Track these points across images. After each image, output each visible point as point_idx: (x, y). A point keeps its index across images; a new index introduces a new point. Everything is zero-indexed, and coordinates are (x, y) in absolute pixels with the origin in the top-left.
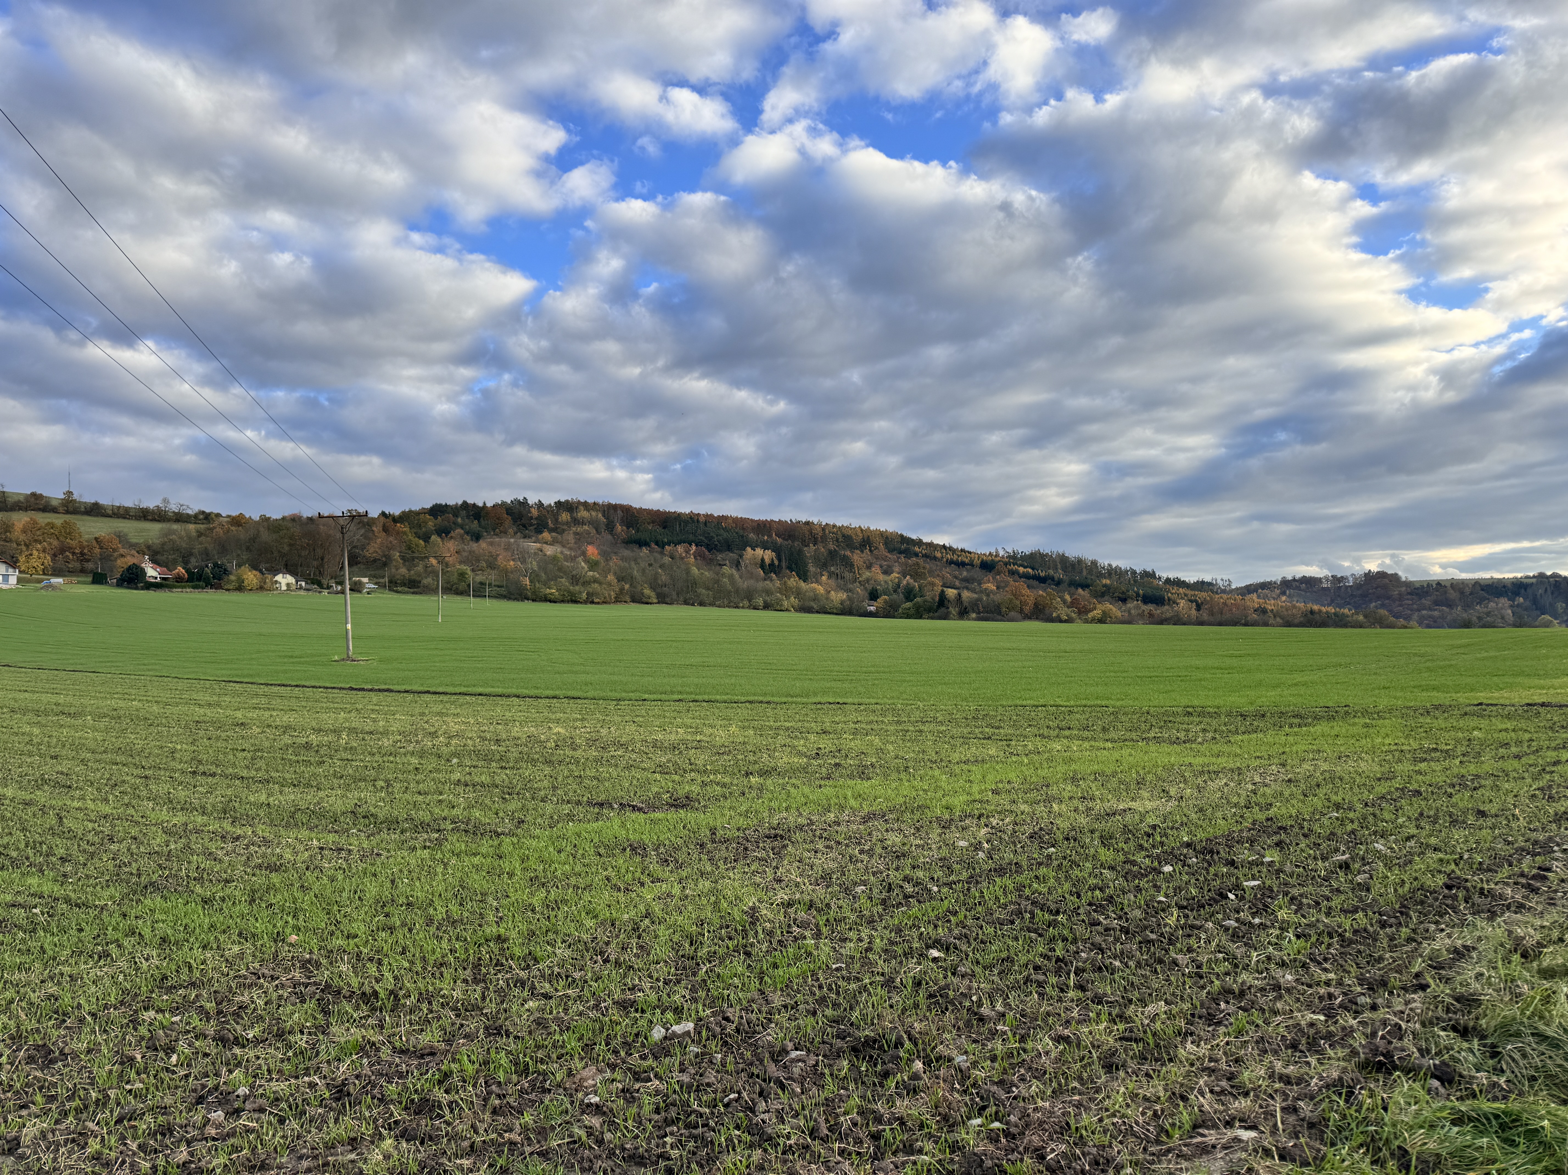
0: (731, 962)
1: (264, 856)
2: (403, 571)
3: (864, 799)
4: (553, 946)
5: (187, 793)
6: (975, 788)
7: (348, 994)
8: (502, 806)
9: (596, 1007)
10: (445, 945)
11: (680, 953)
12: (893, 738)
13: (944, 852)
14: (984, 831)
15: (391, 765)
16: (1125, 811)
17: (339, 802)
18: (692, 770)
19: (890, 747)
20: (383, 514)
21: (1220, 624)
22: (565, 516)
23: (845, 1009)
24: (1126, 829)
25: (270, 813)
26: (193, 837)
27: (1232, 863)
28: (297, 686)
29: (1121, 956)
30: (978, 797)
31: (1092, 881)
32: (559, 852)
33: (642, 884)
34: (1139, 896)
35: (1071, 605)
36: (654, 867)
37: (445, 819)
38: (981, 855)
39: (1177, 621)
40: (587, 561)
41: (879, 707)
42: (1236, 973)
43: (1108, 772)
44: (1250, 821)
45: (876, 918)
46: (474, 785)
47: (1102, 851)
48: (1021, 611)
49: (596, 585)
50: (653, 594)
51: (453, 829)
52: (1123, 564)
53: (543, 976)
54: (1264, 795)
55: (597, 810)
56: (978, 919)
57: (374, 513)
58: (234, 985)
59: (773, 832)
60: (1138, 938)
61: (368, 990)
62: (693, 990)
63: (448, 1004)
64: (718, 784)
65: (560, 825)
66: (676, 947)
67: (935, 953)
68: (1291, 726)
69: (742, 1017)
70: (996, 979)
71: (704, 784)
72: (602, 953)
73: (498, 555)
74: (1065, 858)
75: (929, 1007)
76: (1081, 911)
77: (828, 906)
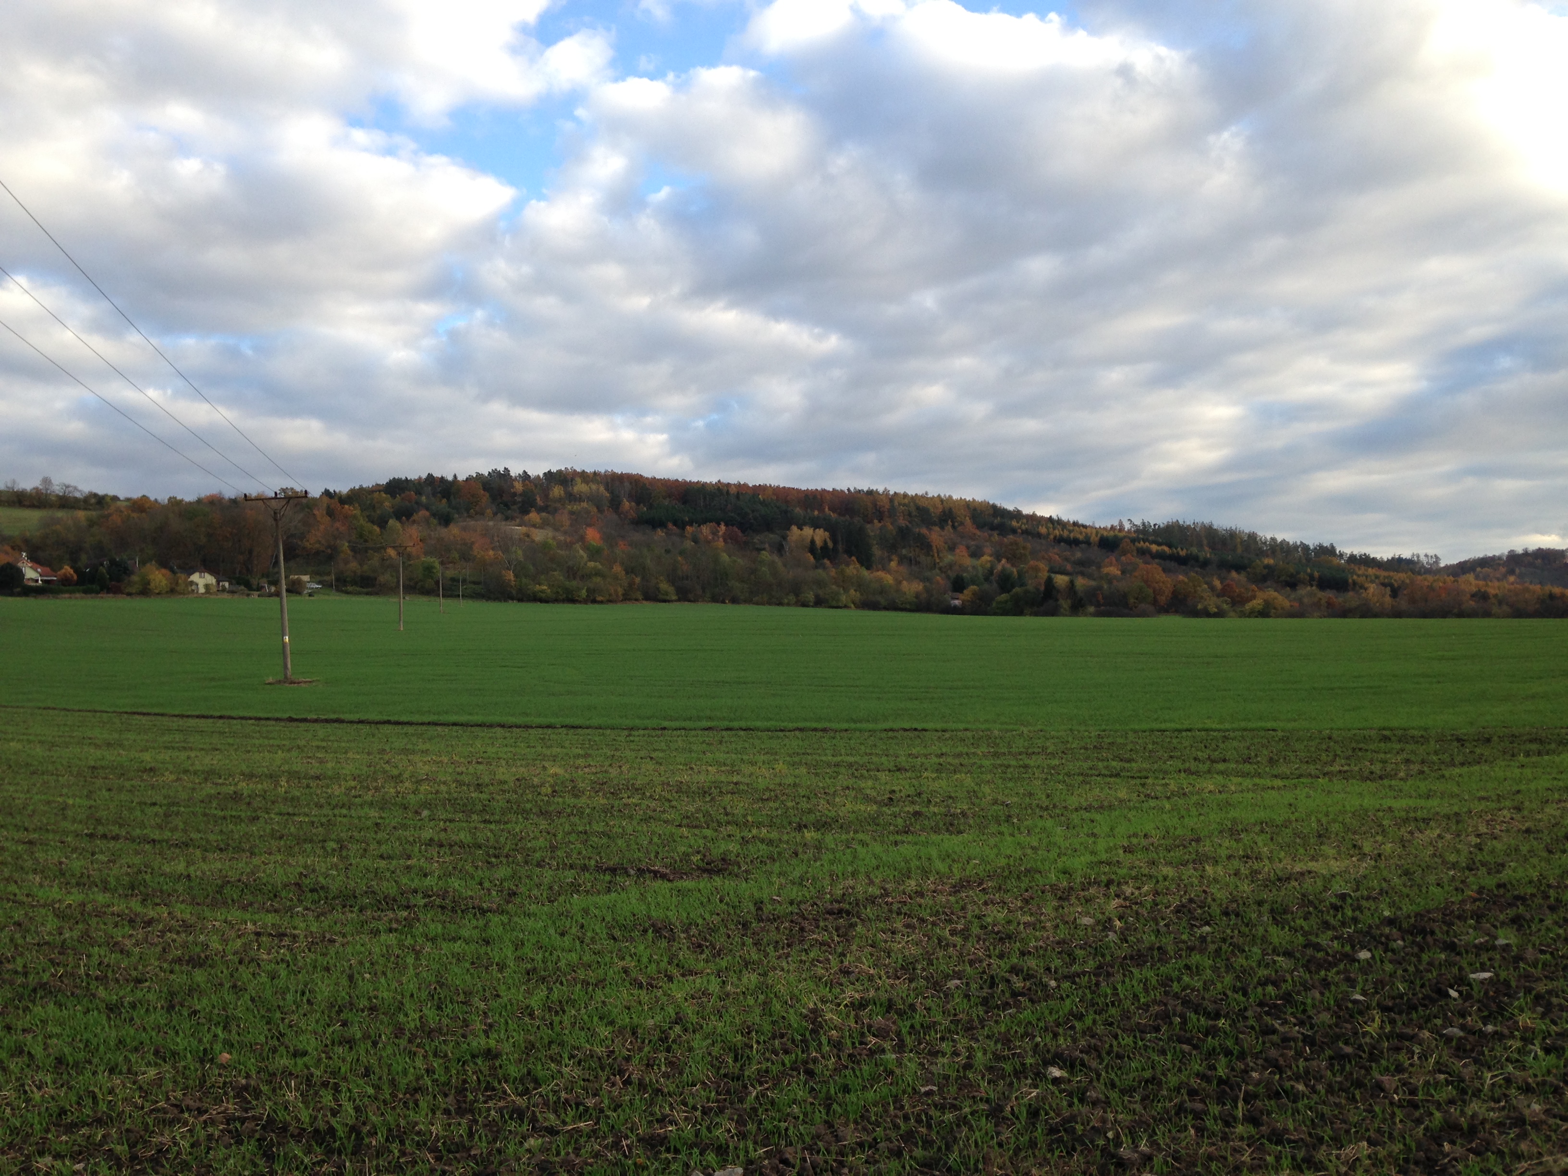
0: (789, 1084)
1: (185, 945)
2: (354, 565)
3: (954, 861)
4: (559, 1063)
5: (83, 862)
6: (1101, 845)
7: (296, 1132)
8: (487, 873)
9: (616, 1145)
10: (419, 1063)
11: (722, 1071)
12: (989, 777)
13: (1063, 933)
14: (1115, 903)
15: (344, 820)
16: (1302, 874)
17: (280, 870)
18: (728, 823)
19: (987, 789)
20: (327, 493)
21: (1424, 615)
22: (557, 491)
23: (940, 1149)
24: (1305, 901)
25: (191, 888)
26: (93, 921)
27: (1451, 947)
28: (221, 717)
29: (1305, 1076)
30: (1104, 857)
31: (1263, 972)
32: (562, 934)
33: (670, 979)
34: (1327, 994)
35: (1221, 594)
36: (685, 955)
37: (415, 891)
38: (1112, 936)
39: (1366, 612)
40: (586, 548)
41: (969, 734)
42: (1464, 1101)
43: (1279, 820)
44: (1475, 887)
45: (976, 1023)
46: (451, 846)
47: (1273, 930)
48: (1155, 602)
49: (598, 580)
50: (671, 590)
51: (425, 906)
52: (1291, 537)
53: (546, 1104)
54: (1492, 851)
55: (608, 878)
56: (1111, 1024)
57: (315, 492)
58: (150, 1121)
59: (836, 906)
60: (1328, 1052)
61: (321, 1125)
62: (741, 1122)
63: (425, 1144)
64: (762, 841)
65: (561, 899)
66: (716, 1064)
67: (1056, 1072)
68: (1527, 754)
69: (804, 1160)
70: (1138, 1107)
71: (744, 841)
72: (621, 1072)
73: (473, 543)
74: (1224, 940)
75: (1050, 1145)
76: (1249, 1013)
77: (912, 1007)
